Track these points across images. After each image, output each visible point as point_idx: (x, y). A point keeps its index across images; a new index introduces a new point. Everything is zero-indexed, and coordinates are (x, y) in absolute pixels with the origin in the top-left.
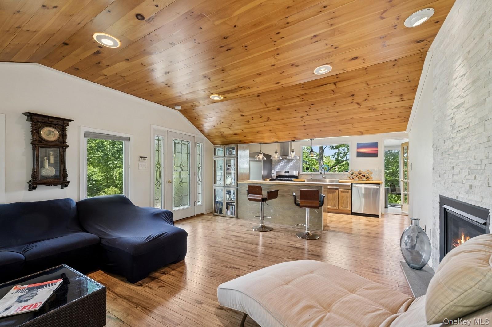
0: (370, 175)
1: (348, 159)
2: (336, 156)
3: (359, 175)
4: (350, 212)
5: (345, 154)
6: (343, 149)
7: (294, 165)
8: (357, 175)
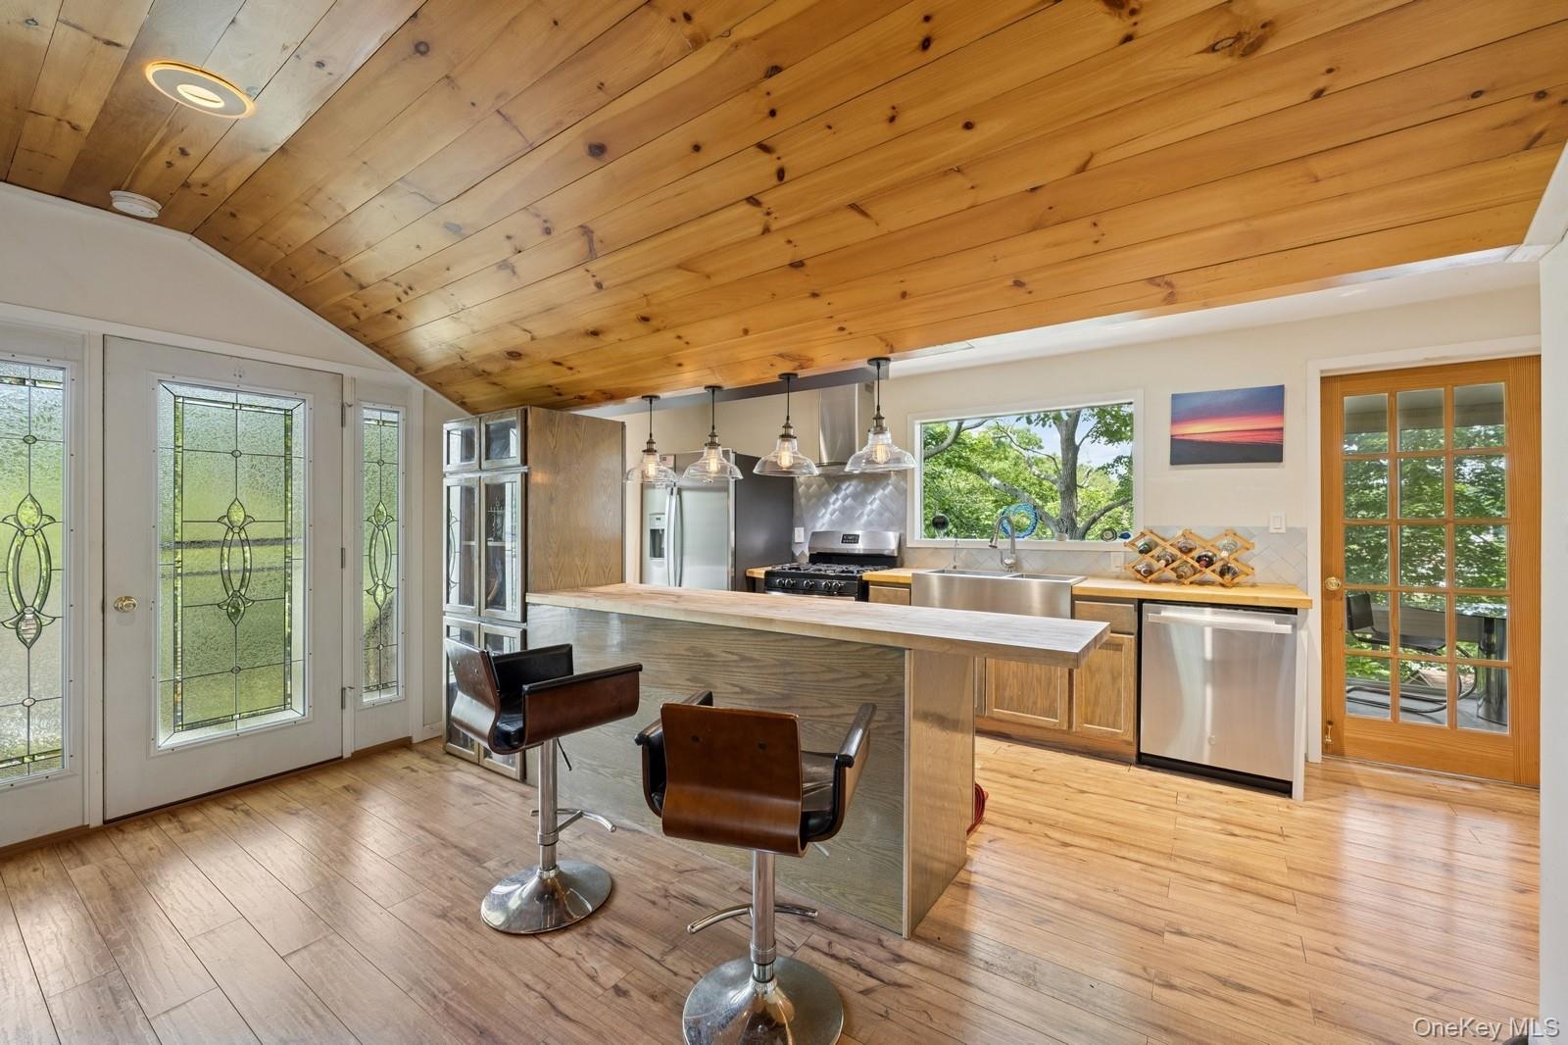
0: (1243, 555)
2: (1122, 470)
3: (1179, 554)
4: (1133, 750)
7: (884, 507)
8: (1172, 556)
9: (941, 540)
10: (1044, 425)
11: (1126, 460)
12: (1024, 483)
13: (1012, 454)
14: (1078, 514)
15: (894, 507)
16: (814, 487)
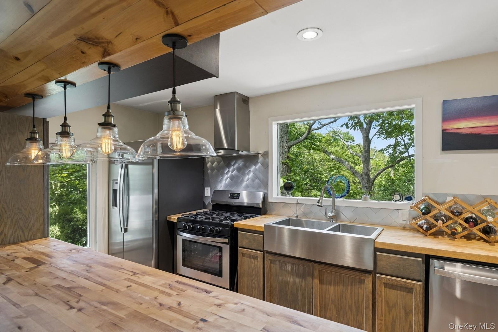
1: (413, 155)
2: (391, 151)
3: (451, 216)
5: (407, 147)
6: (401, 138)
7: (256, 177)
8: (445, 216)
9: (289, 198)
10: (354, 129)
11: (392, 146)
12: (346, 157)
13: (341, 143)
14: (370, 171)
15: (261, 176)
16: (216, 163)
